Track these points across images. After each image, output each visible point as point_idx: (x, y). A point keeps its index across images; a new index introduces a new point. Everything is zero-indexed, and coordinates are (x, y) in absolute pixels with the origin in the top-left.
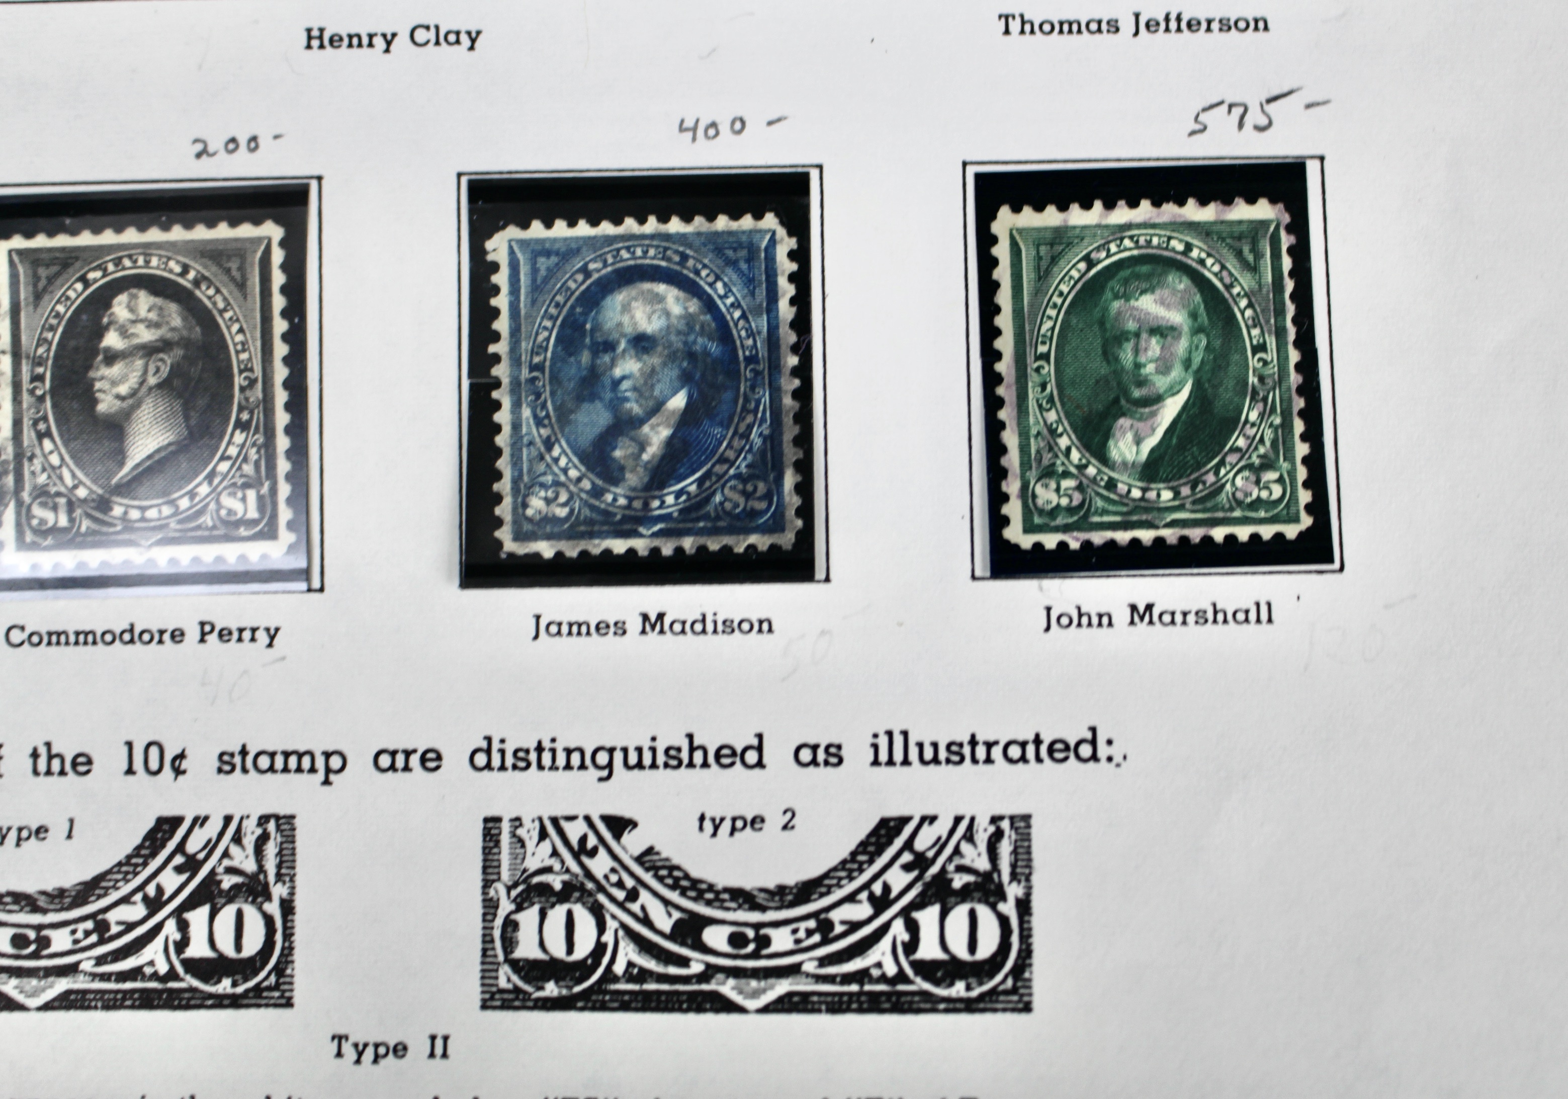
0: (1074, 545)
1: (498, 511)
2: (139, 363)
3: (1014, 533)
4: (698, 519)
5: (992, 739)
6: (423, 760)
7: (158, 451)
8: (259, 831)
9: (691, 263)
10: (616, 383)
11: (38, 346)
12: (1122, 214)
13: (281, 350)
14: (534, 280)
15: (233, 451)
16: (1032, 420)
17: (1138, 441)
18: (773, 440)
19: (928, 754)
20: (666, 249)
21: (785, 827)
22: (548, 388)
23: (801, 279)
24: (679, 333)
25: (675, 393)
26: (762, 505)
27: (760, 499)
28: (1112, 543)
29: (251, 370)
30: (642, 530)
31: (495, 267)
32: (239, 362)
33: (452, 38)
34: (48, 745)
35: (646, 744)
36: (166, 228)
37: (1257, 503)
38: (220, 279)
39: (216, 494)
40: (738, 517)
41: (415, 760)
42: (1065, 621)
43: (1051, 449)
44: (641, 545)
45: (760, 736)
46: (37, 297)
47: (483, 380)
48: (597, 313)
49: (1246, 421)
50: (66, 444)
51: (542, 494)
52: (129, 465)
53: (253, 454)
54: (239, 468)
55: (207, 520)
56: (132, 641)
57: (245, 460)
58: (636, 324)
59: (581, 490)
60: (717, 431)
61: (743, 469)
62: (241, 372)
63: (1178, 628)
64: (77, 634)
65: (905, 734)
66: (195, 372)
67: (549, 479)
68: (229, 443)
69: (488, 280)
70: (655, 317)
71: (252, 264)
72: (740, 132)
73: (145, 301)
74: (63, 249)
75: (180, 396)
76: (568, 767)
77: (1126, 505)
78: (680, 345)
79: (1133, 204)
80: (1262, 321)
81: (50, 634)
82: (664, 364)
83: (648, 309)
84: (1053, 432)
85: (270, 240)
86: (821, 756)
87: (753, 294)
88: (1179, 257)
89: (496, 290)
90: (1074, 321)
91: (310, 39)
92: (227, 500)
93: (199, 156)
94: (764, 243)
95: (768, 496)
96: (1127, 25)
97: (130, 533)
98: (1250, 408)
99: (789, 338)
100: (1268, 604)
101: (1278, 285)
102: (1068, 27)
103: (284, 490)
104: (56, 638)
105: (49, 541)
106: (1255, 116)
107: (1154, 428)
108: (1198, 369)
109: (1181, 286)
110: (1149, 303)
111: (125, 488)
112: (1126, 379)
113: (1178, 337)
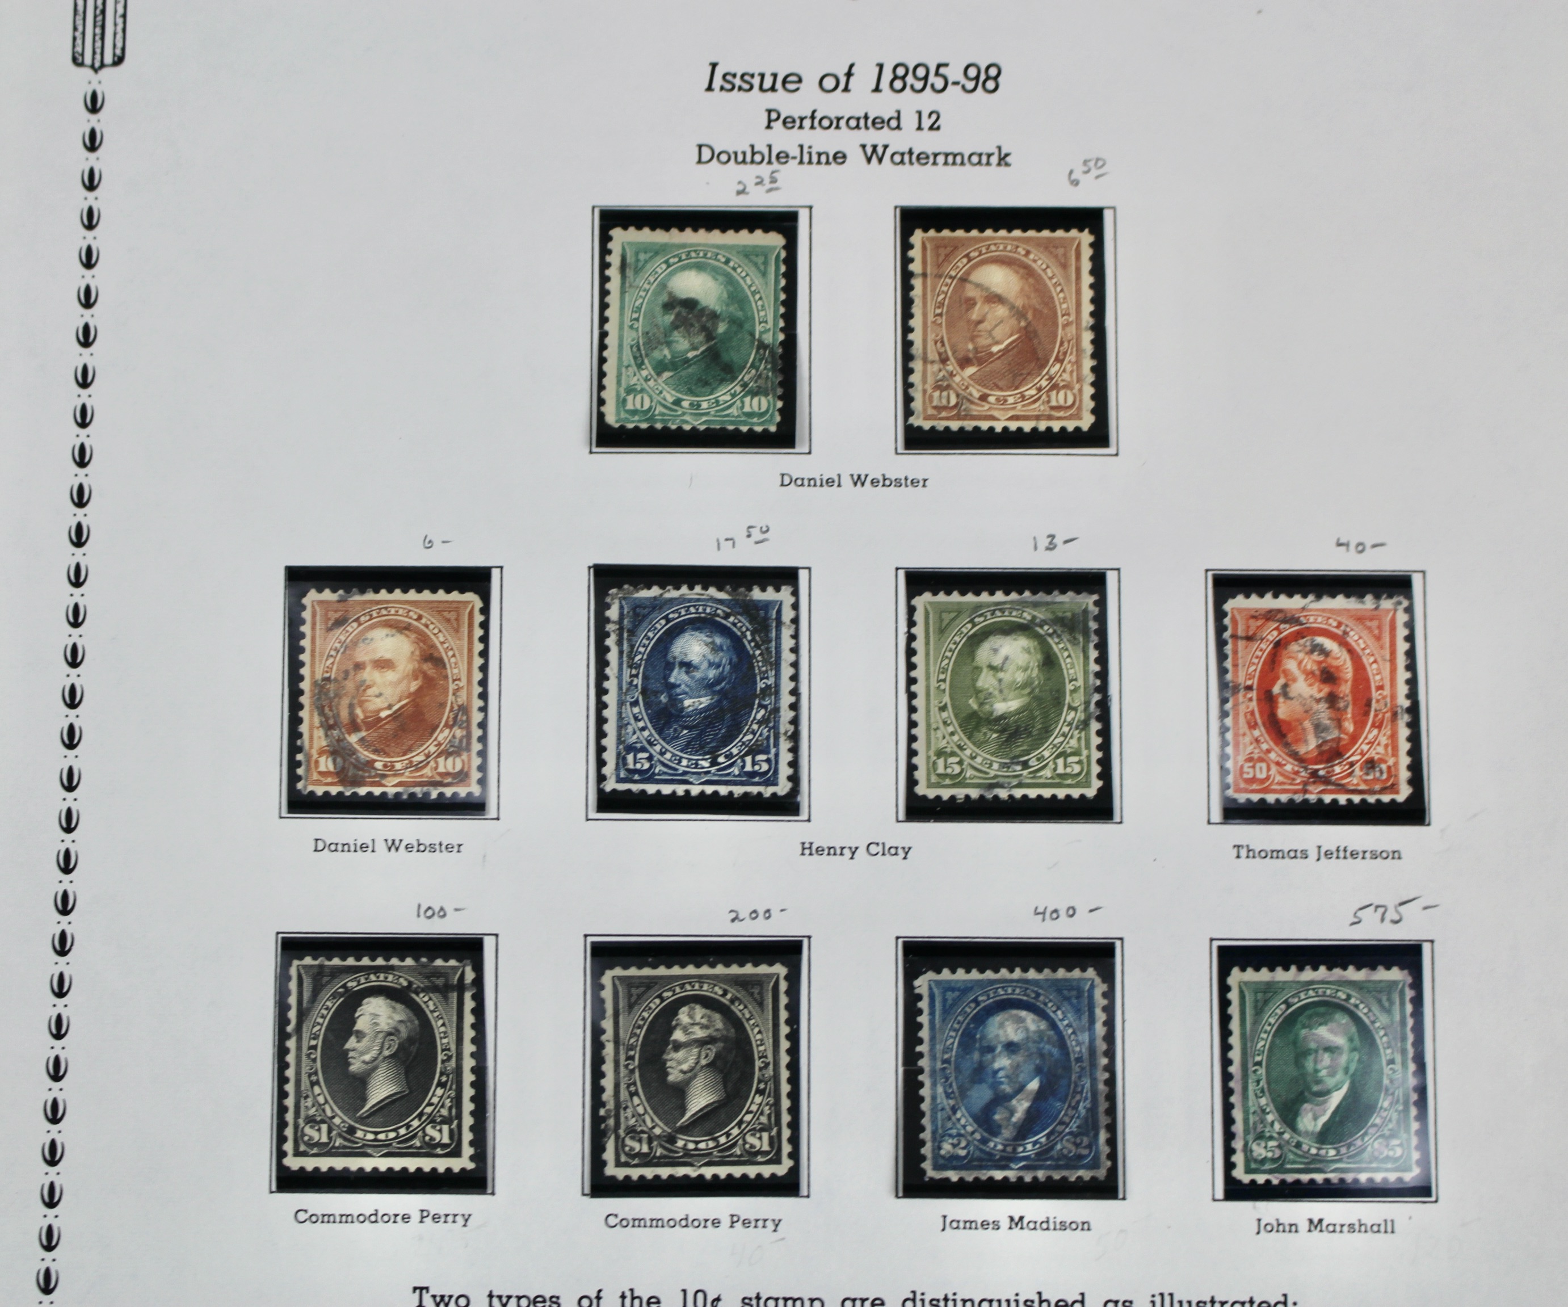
0: (1275, 1183)
1: (923, 1151)
2: (695, 1051)
3: (1239, 1173)
4: (1047, 1160)
5: (1224, 1299)
6: (873, 1304)
7: (707, 1107)
9: (1042, 998)
10: (996, 1072)
11: (630, 1038)
12: (1308, 975)
13: (785, 1045)
14: (944, 1006)
15: (754, 1108)
16: (1250, 1103)
17: (1315, 1118)
18: (1093, 1110)
20: (1026, 990)
22: (953, 1075)
23: (1109, 1010)
24: (1034, 1042)
25: (1031, 1080)
26: (1085, 1152)
27: (1085, 1147)
28: (1298, 1182)
29: (766, 1057)
30: (1013, 1165)
31: (919, 997)
32: (759, 1052)
33: (893, 852)
34: (632, 1290)
35: (1012, 1298)
36: (713, 966)
37: (1388, 1158)
38: (746, 999)
39: (743, 1135)
40: (1070, 1159)
41: (868, 1304)
42: (1269, 1229)
43: (1262, 1123)
44: (1012, 1175)
45: (1082, 1294)
46: (631, 1007)
47: (914, 1069)
48: (984, 1029)
49: (1381, 1108)
50: (648, 1100)
51: (950, 1141)
52: (688, 1116)
53: (767, 1111)
54: (758, 1119)
55: (737, 1151)
56: (686, 1226)
57: (762, 1114)
58: (1007, 1036)
59: (975, 1139)
60: (1058, 1106)
61: (1074, 1129)
62: (760, 1058)
63: (1337, 1236)
64: (652, 1220)
65: (1171, 1295)
66: (731, 1058)
67: (954, 1132)
68: (752, 1103)
69: (916, 1005)
70: (1019, 1031)
71: (768, 991)
72: (1072, 916)
73: (699, 1012)
74: (647, 977)
75: (721, 1071)
77: (1307, 1159)
78: (1034, 1050)
79: (1315, 968)
80: (1393, 1044)
81: (634, 1220)
82: (1025, 1062)
83: (1015, 1027)
84: (1263, 1111)
85: (778, 976)
88: (1343, 1003)
89: (920, 1012)
90: (1278, 1042)
91: (804, 849)
92: (750, 1139)
93: (733, 920)
94: (1087, 987)
95: (1089, 1146)
96: (1313, 854)
97: (688, 1158)
98: (1384, 1100)
99: (1102, 1046)
100: (1392, 1221)
101: (1403, 1022)
102: (1276, 854)
103: (786, 1133)
104: (638, 1222)
105: (636, 1161)
106: (1392, 915)
107: (1325, 1111)
108: (1353, 1075)
109: (1344, 1021)
110: (1324, 1033)
111: (685, 1130)
112: (1309, 1079)
113: (1341, 1054)
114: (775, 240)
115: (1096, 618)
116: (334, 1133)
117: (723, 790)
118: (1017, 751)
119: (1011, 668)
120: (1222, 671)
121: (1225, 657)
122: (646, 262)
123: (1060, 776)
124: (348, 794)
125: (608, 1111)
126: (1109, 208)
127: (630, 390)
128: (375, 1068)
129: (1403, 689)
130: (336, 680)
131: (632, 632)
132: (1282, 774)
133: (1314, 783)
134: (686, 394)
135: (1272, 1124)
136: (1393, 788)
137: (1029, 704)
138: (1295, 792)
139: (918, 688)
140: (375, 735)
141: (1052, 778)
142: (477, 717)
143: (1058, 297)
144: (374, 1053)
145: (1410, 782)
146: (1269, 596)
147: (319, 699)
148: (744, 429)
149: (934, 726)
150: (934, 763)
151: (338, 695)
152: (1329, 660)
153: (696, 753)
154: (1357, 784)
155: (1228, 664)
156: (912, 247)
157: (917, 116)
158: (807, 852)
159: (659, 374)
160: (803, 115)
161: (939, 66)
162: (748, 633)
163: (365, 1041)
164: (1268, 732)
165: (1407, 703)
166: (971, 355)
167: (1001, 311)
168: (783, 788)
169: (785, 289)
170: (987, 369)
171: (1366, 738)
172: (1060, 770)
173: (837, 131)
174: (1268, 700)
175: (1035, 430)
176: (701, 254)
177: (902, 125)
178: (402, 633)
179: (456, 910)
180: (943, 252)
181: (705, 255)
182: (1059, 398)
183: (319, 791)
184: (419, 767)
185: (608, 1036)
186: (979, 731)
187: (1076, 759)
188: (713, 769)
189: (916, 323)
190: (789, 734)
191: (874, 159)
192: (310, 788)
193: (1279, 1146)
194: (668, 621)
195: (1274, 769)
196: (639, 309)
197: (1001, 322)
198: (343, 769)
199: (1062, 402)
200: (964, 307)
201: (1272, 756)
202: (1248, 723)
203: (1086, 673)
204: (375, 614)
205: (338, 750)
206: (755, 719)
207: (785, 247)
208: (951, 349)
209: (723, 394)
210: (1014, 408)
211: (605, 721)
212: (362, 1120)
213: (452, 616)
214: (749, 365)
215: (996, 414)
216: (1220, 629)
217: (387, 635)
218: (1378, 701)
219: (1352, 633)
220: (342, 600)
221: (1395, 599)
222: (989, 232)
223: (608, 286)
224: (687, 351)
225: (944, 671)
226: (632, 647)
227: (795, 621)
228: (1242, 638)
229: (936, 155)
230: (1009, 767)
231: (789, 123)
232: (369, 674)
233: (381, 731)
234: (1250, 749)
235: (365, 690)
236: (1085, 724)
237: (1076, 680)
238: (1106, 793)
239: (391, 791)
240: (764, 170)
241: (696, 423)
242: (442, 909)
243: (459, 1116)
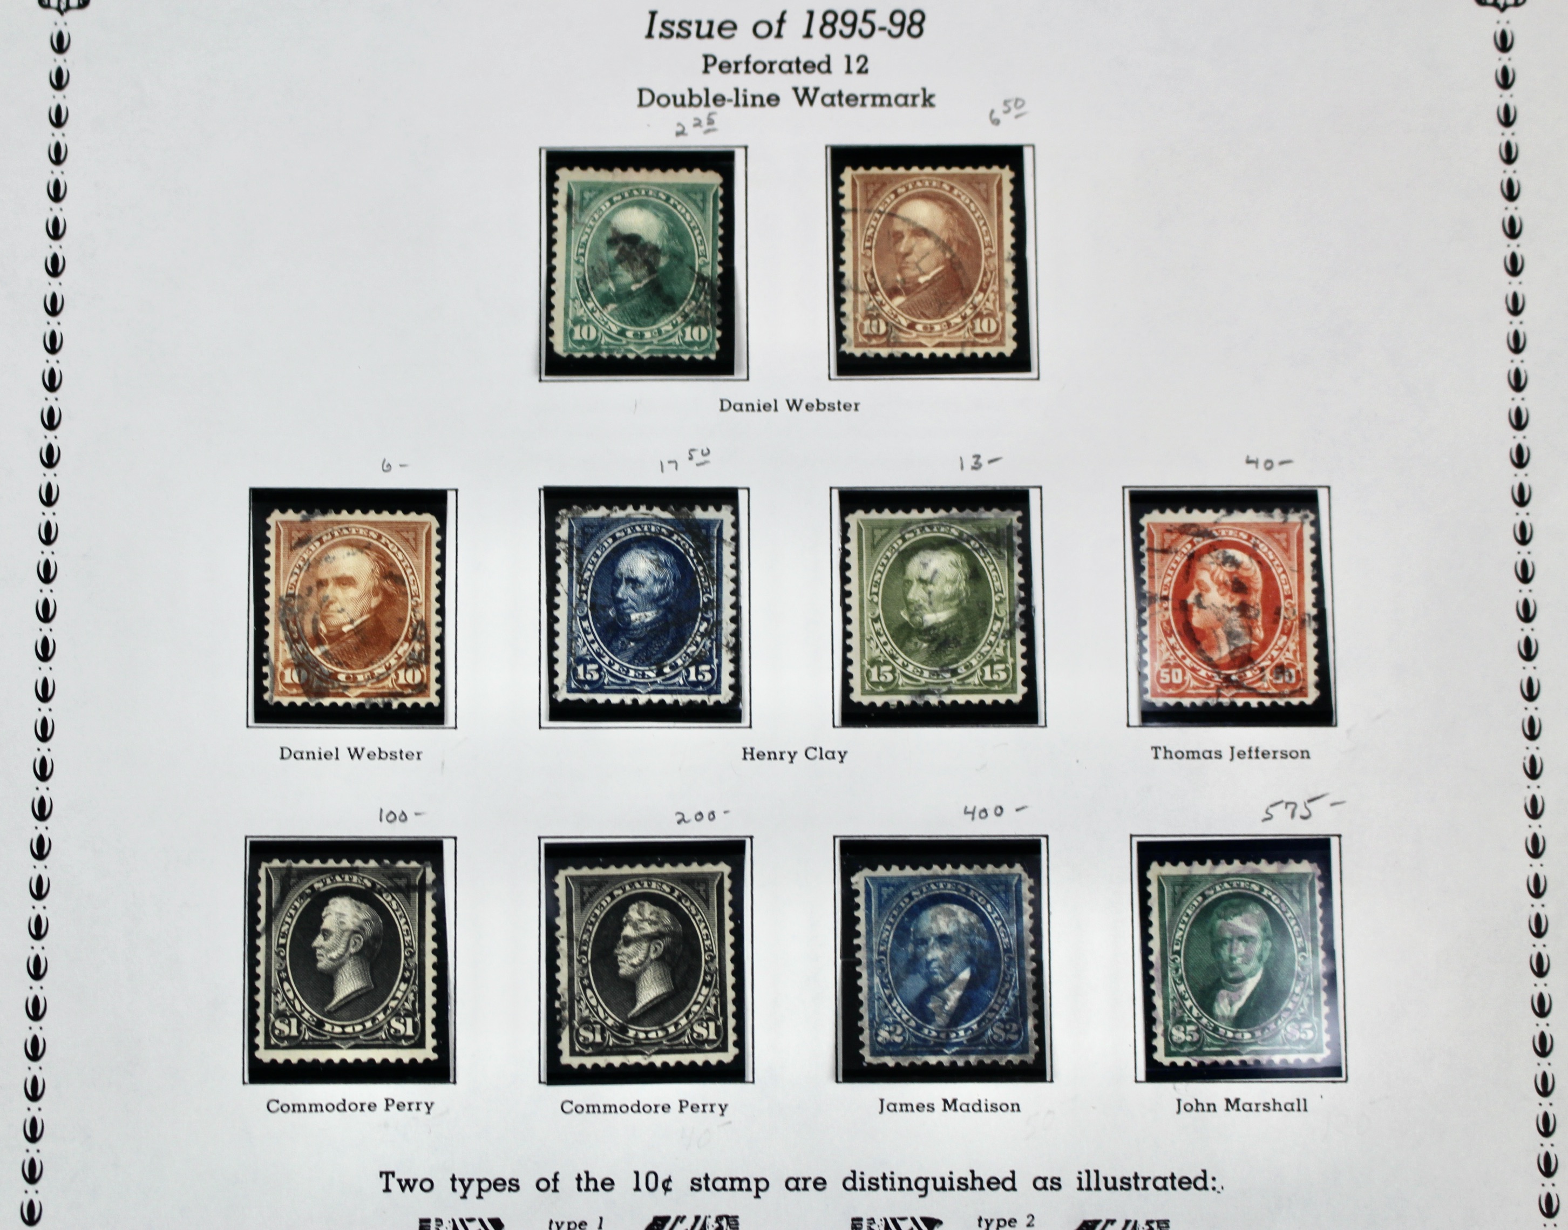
0: (1194, 1064)
1: (861, 1037)
2: (645, 945)
3: (1160, 1056)
4: (978, 1045)
5: (1146, 1175)
6: (815, 1184)
7: (656, 998)
8: (716, 1225)
9: (972, 893)
10: (929, 963)
11: (583, 933)
12: (1223, 868)
13: (729, 939)
14: (880, 901)
15: (701, 999)
16: (1170, 990)
17: (1231, 1003)
18: (1021, 998)
19: (1110, 1184)
20: (957, 884)
21: (1029, 1225)
22: (889, 965)
23: (1036, 904)
24: (966, 934)
25: (963, 969)
26: (1014, 1037)
27: (1014, 1033)
28: (1216, 1064)
29: (712, 951)
30: (946, 1051)
31: (857, 893)
32: (705, 946)
33: (830, 755)
34: (587, 1173)
35: (947, 1176)
36: (660, 865)
37: (1300, 1040)
38: (693, 896)
39: (690, 1024)
40: (1000, 1043)
41: (810, 1184)
42: (1188, 1107)
43: (1181, 1007)
44: (945, 1060)
45: (1013, 1172)
46: (583, 905)
47: (852, 960)
48: (918, 922)
50: (601, 991)
51: (887, 1028)
52: (639, 1006)
53: (713, 1001)
54: (705, 1009)
55: (686, 1038)
56: (639, 1111)
57: (708, 1003)
58: (939, 927)
59: (910, 1025)
60: (988, 993)
61: (1004, 1016)
62: (706, 952)
63: (1254, 1114)
64: (605, 1106)
66: (678, 951)
67: (891, 1019)
68: (699, 993)
69: (853, 900)
70: (951, 925)
71: (713, 888)
72: (999, 815)
73: (648, 909)
74: (599, 877)
75: (670, 964)
76: (901, 1188)
77: (1223, 1041)
78: (966, 941)
79: (1230, 862)
80: (1304, 933)
81: (588, 1105)
82: (957, 953)
83: (947, 919)
84: (1182, 997)
85: (723, 874)
86: (1049, 1184)
87: (1008, 912)
89: (857, 907)
90: (1195, 931)
91: (745, 753)
92: (697, 1028)
93: (679, 822)
94: (1015, 882)
95: (1018, 1032)
96: (1226, 754)
97: (638, 1047)
98: (1296, 985)
99: (1029, 938)
100: (1305, 1100)
101: (1313, 912)
102: (1192, 755)
103: (732, 1023)
104: (592, 1108)
105: (590, 1050)
106: (1301, 811)
107: (1240, 997)
108: (1267, 962)
109: (1257, 912)
110: (1238, 922)
111: (636, 1020)
112: (1225, 966)
113: (1254, 943)
114: (713, 178)
115: (1020, 534)
116: (304, 1026)
117: (669, 699)
118: (946, 660)
119: (939, 581)
120: (1139, 582)
121: (1143, 569)
122: (591, 200)
123: (987, 683)
124: (312, 704)
125: (562, 1004)
126: (1028, 145)
127: (577, 321)
128: (341, 965)
129: (1310, 598)
130: (299, 595)
131: (581, 551)
132: (1196, 679)
133: (1227, 687)
134: (631, 325)
135: (1190, 1010)
136: (1302, 692)
137: (958, 614)
138: (1209, 696)
139: (852, 601)
140: (338, 648)
141: (980, 684)
142: (435, 632)
143: (981, 230)
144: (340, 950)
145: (1318, 686)
146: (1182, 511)
147: (284, 614)
148: (686, 357)
149: (867, 636)
150: (869, 671)
151: (302, 610)
152: (1240, 571)
153: (643, 664)
154: (1269, 688)
155: (1145, 576)
156: (842, 184)
157: (845, 60)
158: (749, 756)
159: (604, 306)
160: (738, 60)
161: (866, 13)
162: (691, 551)
163: (332, 940)
164: (1183, 640)
165: (1314, 611)
166: (899, 286)
167: (927, 244)
168: (725, 696)
169: (722, 225)
170: (915, 299)
171: (1276, 644)
172: (988, 677)
173: (771, 75)
174: (1183, 609)
175: (960, 356)
176: (643, 192)
177: (832, 68)
178: (362, 551)
179: (416, 814)
180: (872, 188)
181: (647, 193)
182: (983, 326)
183: (285, 701)
184: (380, 679)
185: (562, 932)
186: (910, 641)
187: (1002, 666)
188: (659, 680)
189: (847, 255)
190: (731, 645)
191: (806, 101)
192: (276, 699)
193: (1198, 1031)
194: (614, 538)
195: (1189, 674)
196: (585, 244)
197: (928, 254)
198: (308, 680)
199: (985, 329)
200: (892, 239)
201: (1188, 662)
202: (1165, 632)
203: (1011, 585)
204: (336, 534)
205: (302, 663)
206: (698, 630)
207: (722, 185)
208: (880, 280)
209: (665, 325)
210: (940, 336)
211: (557, 634)
212: (330, 1015)
213: (411, 536)
214: (689, 297)
215: (923, 341)
216: (1137, 542)
217: (348, 554)
218: (1286, 609)
219: (1261, 546)
220: (305, 520)
221: (1302, 513)
222: (915, 170)
223: (555, 223)
224: (630, 284)
225: (877, 584)
226: (581, 564)
227: (736, 539)
228: (1158, 551)
229: (864, 97)
230: (938, 675)
231: (724, 67)
232: (331, 591)
233: (344, 644)
234: (1166, 655)
235: (327, 606)
236: (1010, 634)
237: (1002, 592)
238: (1031, 699)
239: (354, 701)
240: (702, 112)
241: (640, 352)
242: (403, 813)
243: (422, 1010)
